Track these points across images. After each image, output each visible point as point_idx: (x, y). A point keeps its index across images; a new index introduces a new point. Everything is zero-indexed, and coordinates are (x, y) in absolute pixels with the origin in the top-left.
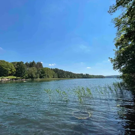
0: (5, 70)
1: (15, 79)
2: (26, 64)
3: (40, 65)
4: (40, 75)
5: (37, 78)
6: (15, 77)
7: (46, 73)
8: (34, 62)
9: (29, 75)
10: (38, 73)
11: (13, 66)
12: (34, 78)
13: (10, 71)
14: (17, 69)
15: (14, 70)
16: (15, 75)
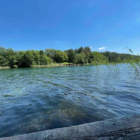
0: (61, 58)
1: (69, 65)
2: (75, 50)
3: (88, 49)
4: (89, 60)
5: (86, 63)
6: (68, 63)
7: (95, 58)
8: (82, 48)
9: (78, 60)
10: (86, 58)
11: (66, 54)
12: (83, 63)
13: (64, 58)
14: (69, 56)
15: (67, 57)
16: (68, 62)
